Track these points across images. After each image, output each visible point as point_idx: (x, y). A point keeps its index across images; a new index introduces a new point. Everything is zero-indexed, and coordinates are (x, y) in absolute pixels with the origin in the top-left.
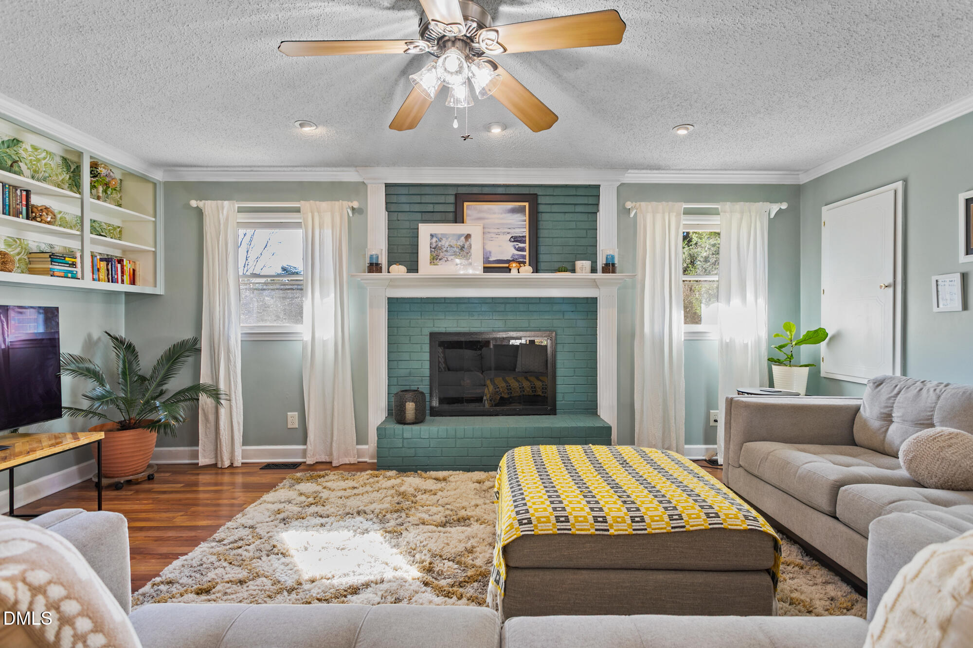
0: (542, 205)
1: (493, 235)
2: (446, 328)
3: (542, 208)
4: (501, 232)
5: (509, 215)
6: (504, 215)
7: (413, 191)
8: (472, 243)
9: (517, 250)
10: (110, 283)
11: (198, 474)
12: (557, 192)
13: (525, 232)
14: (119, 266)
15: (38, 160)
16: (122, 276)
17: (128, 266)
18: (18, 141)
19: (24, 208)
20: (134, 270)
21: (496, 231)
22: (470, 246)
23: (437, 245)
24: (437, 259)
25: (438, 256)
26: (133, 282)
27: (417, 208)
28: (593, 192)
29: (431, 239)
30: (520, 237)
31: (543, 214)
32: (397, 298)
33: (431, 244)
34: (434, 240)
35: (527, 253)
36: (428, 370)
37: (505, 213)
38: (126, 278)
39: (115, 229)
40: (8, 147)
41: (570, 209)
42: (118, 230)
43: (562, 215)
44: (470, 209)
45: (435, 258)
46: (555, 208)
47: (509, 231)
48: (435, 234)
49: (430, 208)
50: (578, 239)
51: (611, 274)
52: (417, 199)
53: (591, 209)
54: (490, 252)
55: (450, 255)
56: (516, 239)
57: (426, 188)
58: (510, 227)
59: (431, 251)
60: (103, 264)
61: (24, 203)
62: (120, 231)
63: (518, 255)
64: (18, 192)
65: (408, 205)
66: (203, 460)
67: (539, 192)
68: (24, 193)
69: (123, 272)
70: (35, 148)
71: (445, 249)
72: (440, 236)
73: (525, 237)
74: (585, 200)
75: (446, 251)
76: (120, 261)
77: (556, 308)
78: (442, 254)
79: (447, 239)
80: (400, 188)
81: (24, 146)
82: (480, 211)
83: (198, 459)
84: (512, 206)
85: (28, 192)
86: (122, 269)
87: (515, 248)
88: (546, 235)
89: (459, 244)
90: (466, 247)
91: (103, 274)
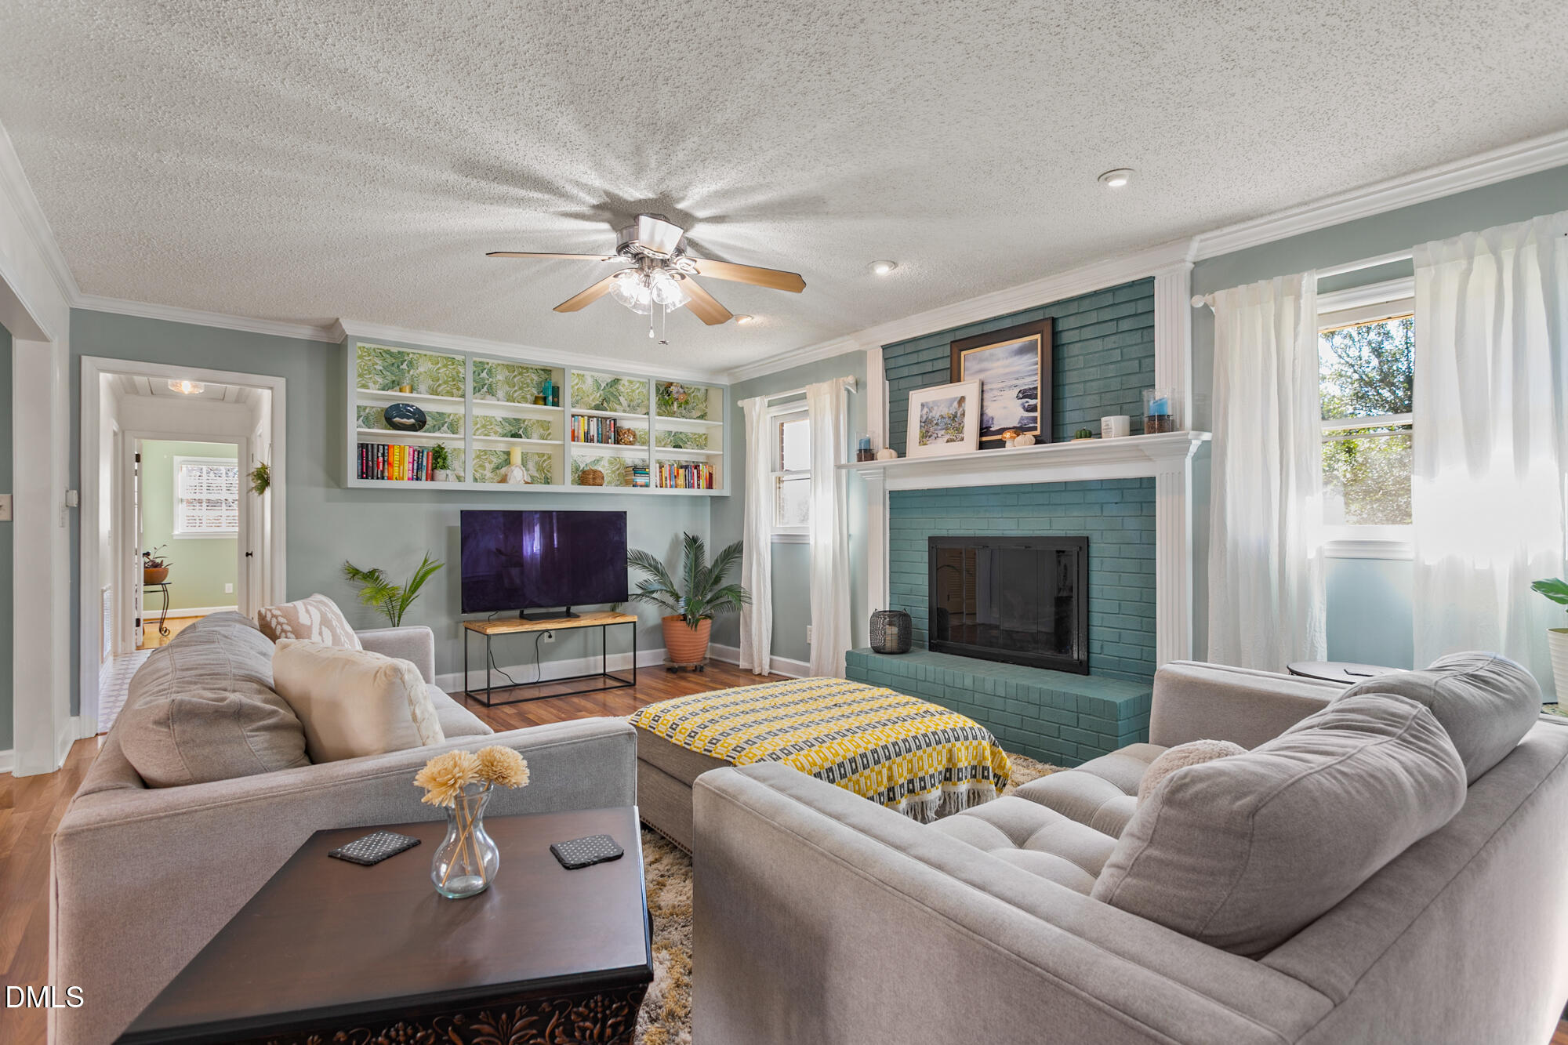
0: (1066, 333)
1: (996, 393)
2: (948, 530)
3: (1066, 338)
4: (1006, 387)
5: (1016, 358)
6: (1010, 360)
7: (910, 348)
8: (966, 409)
9: (1027, 411)
10: (687, 489)
11: (739, 677)
12: (1086, 305)
13: (1035, 381)
14: (695, 471)
15: (633, 391)
16: (699, 480)
17: (704, 470)
18: (618, 380)
19: (613, 434)
20: (711, 475)
21: (1000, 385)
22: (963, 414)
23: (927, 418)
24: (926, 437)
25: (928, 432)
26: (710, 486)
27: (916, 370)
28: (1142, 291)
29: (922, 410)
30: (1030, 389)
31: (1071, 346)
32: (899, 491)
33: (921, 417)
34: (926, 410)
35: (1038, 414)
36: (928, 587)
37: (1011, 357)
38: (703, 483)
39: (700, 436)
40: (611, 387)
41: (1111, 328)
42: (704, 437)
43: (1099, 342)
44: (970, 359)
45: (926, 436)
46: (1087, 333)
47: (1016, 382)
48: (927, 403)
49: (928, 367)
50: (1124, 378)
51: (1157, 434)
52: (914, 358)
53: (1143, 322)
54: (993, 419)
55: (941, 429)
56: (1026, 394)
57: (922, 341)
58: (1016, 376)
59: (921, 426)
60: (682, 471)
61: (613, 429)
62: (706, 438)
63: (1027, 418)
64: (608, 422)
65: (907, 367)
66: (744, 664)
67: (1054, 313)
68: (612, 422)
69: (699, 477)
70: (631, 382)
71: (935, 422)
72: (931, 405)
73: (1036, 388)
74: (1129, 309)
75: (937, 424)
76: (697, 467)
77: (1092, 497)
78: (932, 429)
79: (938, 406)
80: (895, 348)
81: (622, 382)
82: (981, 360)
83: (739, 660)
84: (1020, 344)
85: (615, 420)
86: (698, 473)
87: (1024, 407)
88: (1075, 380)
89: (951, 412)
90: (959, 415)
91: (681, 481)
